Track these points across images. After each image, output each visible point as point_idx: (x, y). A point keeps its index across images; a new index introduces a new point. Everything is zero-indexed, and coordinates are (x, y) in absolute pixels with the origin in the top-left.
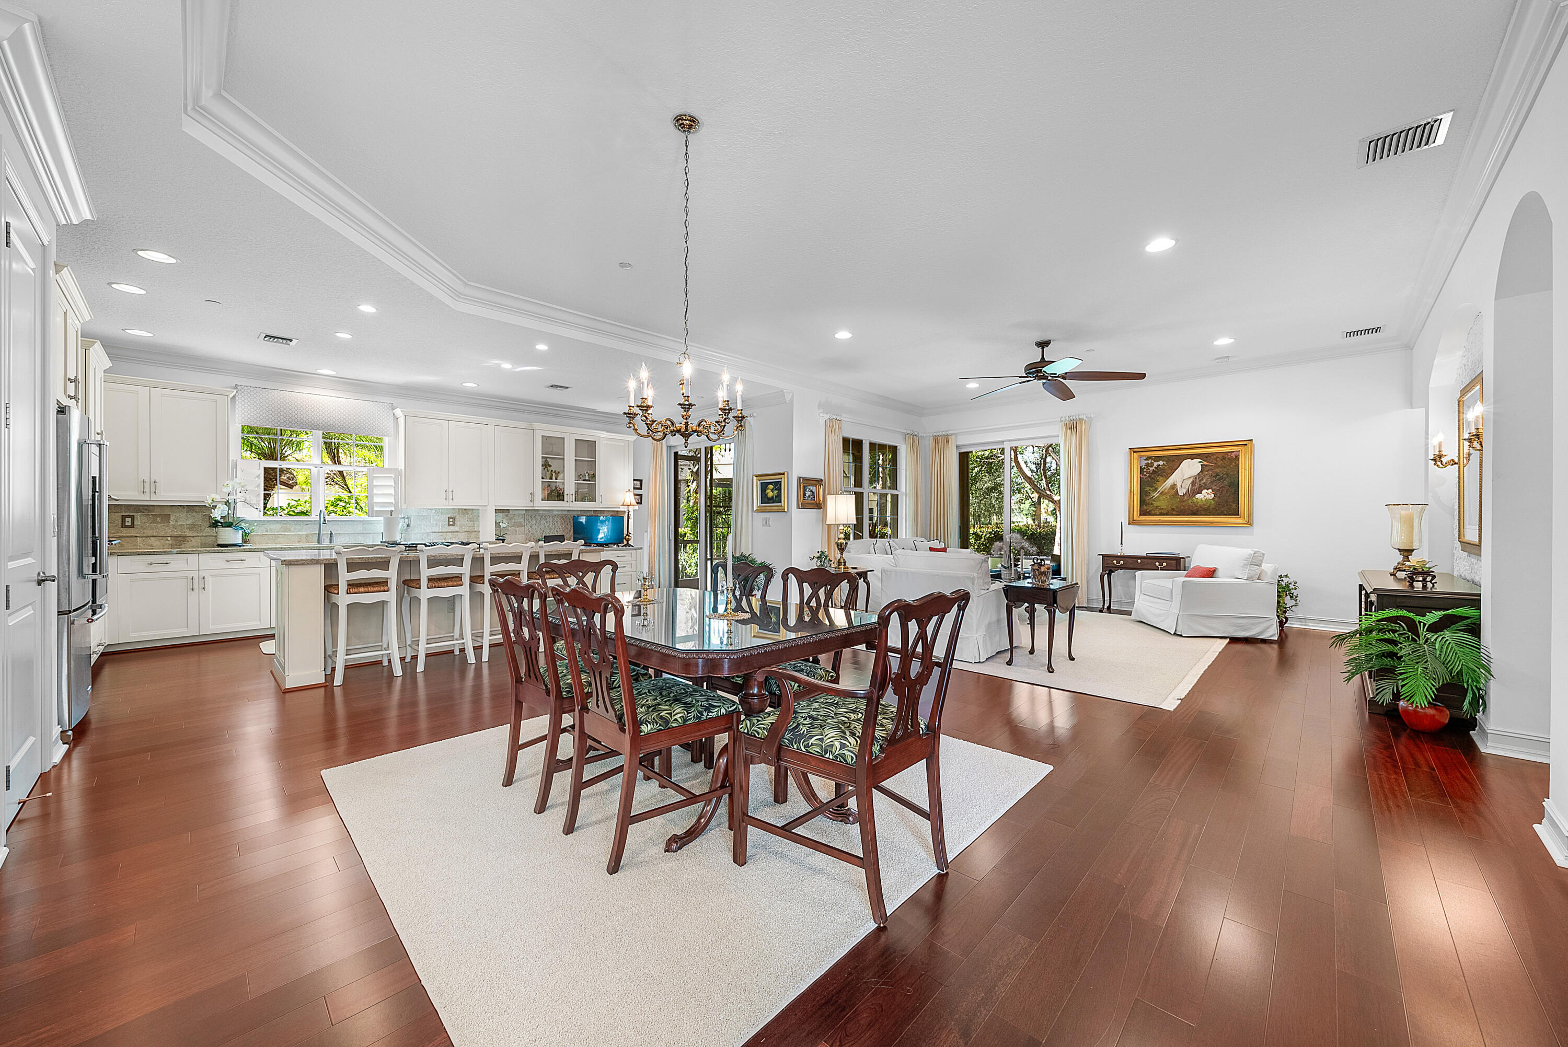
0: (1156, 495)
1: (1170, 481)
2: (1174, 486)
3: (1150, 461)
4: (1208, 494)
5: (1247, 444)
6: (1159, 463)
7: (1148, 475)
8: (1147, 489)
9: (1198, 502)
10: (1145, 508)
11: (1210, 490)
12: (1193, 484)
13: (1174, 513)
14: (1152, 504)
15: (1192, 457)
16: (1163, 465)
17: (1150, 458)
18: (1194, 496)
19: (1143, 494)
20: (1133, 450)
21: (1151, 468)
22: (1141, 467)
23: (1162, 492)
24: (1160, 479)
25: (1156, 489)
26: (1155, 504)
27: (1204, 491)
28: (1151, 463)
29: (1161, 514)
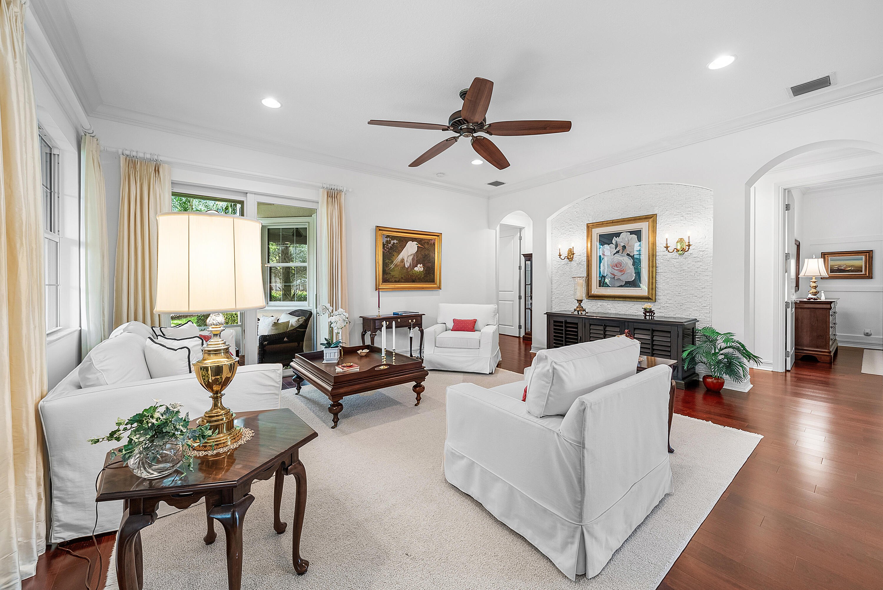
0: (392, 266)
1: (401, 256)
2: (402, 261)
3: (388, 239)
4: (421, 267)
5: (439, 235)
6: (394, 241)
7: (387, 250)
8: (387, 261)
9: (415, 273)
10: (386, 276)
11: (422, 265)
12: (413, 259)
13: (403, 281)
14: (390, 274)
15: (413, 240)
16: (397, 243)
17: (388, 236)
18: (414, 269)
19: (385, 265)
20: (379, 229)
21: (389, 245)
22: (383, 243)
23: (396, 265)
24: (395, 254)
25: (392, 262)
26: (392, 273)
27: (419, 265)
28: (390, 241)
29: (396, 282)
